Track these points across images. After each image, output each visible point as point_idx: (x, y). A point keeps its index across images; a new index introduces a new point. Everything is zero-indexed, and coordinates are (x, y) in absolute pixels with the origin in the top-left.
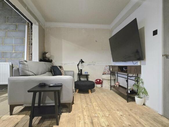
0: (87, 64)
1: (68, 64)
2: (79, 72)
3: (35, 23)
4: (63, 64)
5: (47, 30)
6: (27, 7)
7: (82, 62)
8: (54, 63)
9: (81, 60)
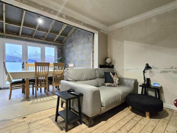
0: (160, 71)
1: (130, 70)
2: (145, 81)
3: (96, 32)
4: (125, 70)
5: (110, 34)
6: (82, 22)
7: (148, 67)
8: (116, 68)
9: (147, 64)
